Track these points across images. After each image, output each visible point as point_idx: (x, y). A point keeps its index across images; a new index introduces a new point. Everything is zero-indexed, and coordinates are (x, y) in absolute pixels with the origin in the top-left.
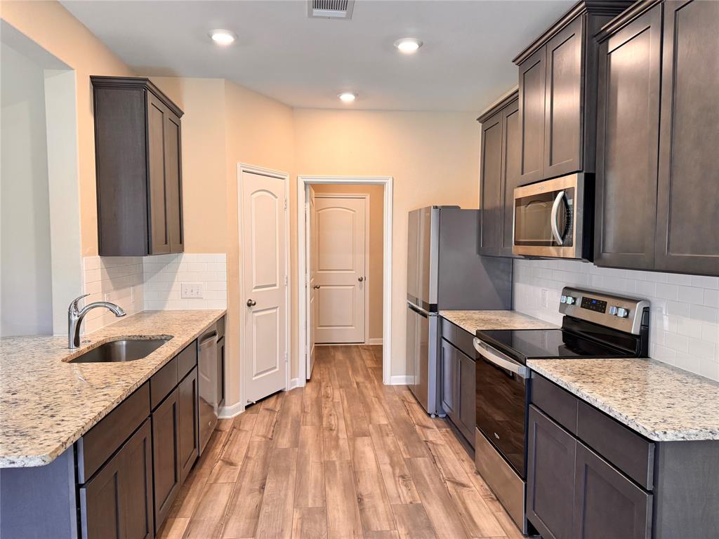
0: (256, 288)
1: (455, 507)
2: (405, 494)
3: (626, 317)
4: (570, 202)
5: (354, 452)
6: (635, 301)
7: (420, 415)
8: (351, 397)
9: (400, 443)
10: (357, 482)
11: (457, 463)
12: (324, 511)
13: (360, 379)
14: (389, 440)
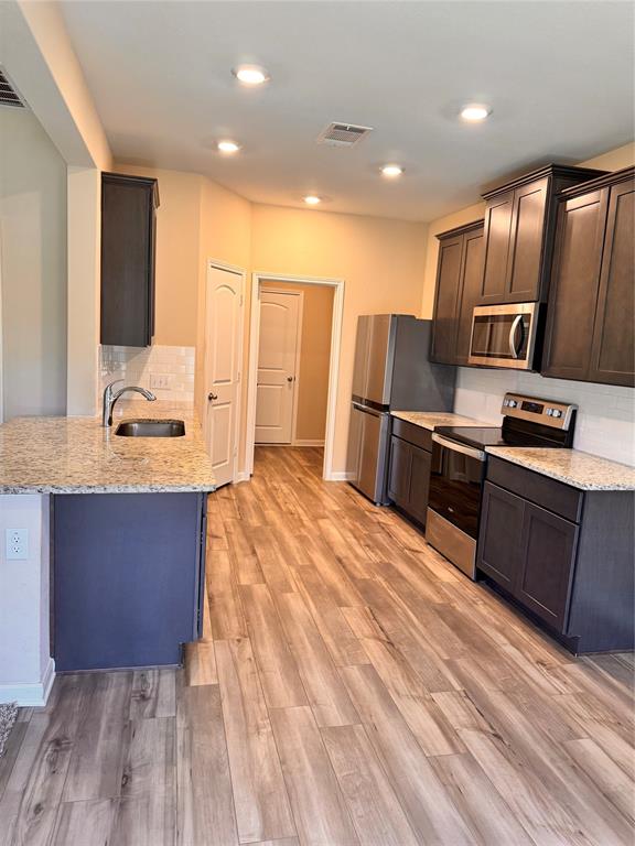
0: (216, 382)
1: (416, 565)
2: (374, 557)
3: (559, 417)
4: (525, 325)
5: (320, 528)
6: (568, 405)
7: (366, 503)
8: (298, 490)
9: (358, 524)
10: (332, 549)
11: (410, 538)
12: (313, 567)
13: (301, 476)
14: (347, 521)
